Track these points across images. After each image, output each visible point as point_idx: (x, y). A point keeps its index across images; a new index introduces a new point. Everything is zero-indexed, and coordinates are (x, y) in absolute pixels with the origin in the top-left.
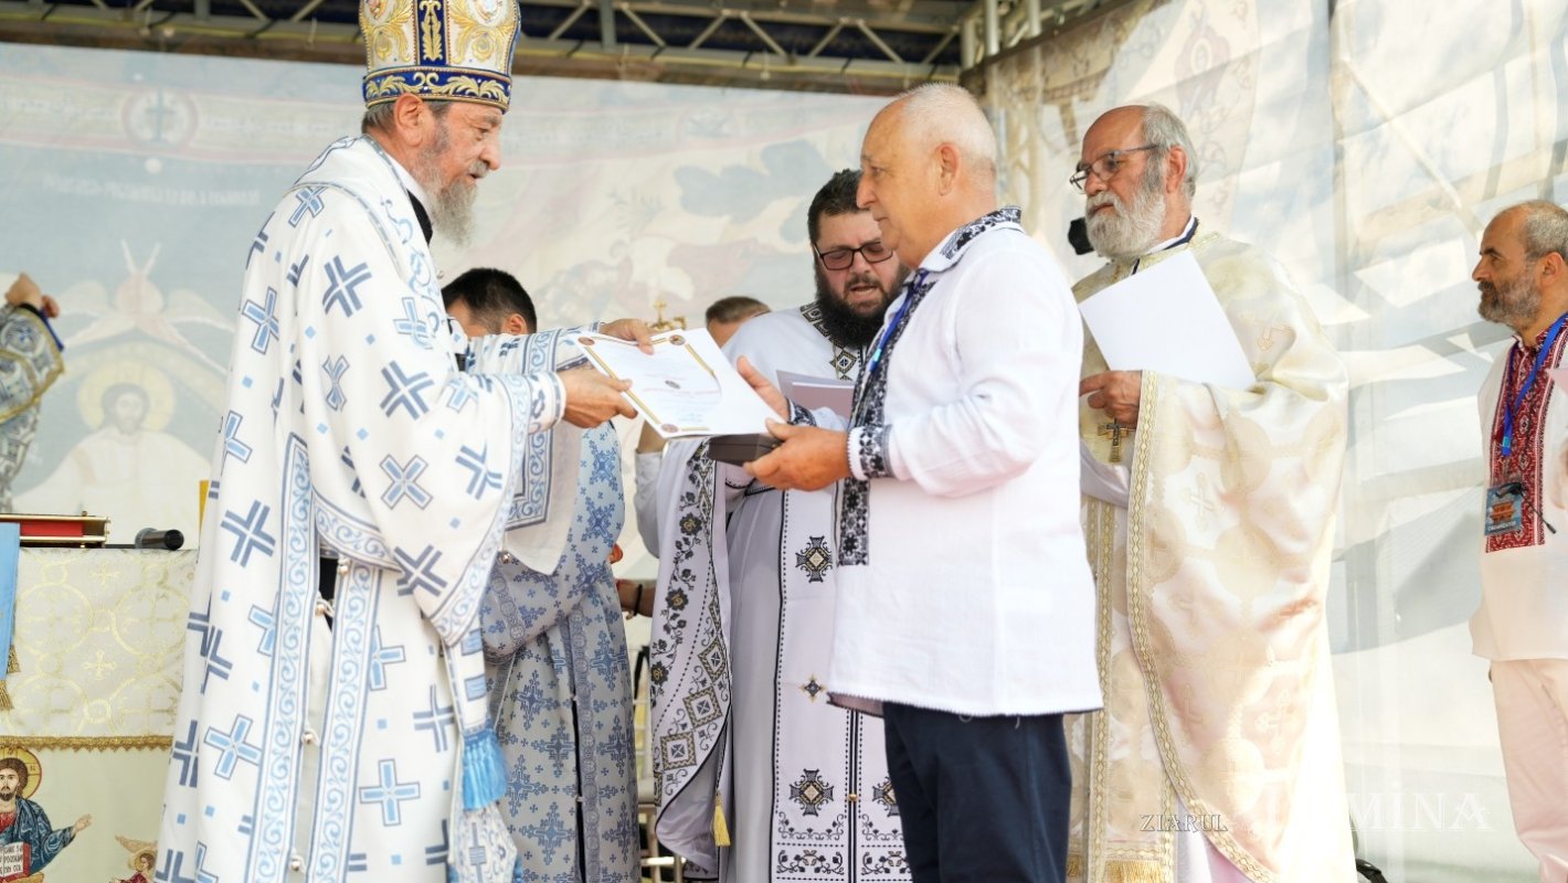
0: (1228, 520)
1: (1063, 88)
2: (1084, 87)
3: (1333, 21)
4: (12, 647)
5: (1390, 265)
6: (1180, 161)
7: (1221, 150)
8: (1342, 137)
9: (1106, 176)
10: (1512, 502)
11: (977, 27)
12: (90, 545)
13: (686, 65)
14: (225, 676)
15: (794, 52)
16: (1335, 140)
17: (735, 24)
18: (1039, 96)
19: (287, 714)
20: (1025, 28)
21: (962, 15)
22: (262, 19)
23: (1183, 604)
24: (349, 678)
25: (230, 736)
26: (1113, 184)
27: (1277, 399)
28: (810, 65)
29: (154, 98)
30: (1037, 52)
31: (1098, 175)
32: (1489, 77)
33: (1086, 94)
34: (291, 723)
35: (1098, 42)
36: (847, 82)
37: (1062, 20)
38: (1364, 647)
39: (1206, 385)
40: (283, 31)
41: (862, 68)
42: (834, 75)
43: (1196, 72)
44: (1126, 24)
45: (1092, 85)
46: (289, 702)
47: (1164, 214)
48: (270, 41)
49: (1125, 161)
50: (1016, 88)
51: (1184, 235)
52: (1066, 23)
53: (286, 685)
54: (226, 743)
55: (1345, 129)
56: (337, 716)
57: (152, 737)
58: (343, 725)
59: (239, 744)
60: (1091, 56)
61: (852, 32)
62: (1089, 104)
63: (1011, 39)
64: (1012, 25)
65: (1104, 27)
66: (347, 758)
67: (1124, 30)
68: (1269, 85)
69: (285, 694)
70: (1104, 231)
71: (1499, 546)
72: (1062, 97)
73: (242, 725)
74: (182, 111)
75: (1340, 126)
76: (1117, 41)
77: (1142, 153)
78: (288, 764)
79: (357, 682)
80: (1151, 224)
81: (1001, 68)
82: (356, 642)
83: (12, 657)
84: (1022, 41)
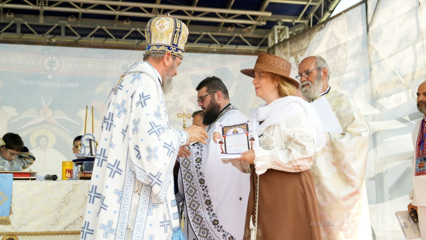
0: (334, 170)
1: (295, 52)
2: (301, 52)
3: (369, 33)
4: (11, 207)
5: (385, 99)
6: (326, 72)
7: (339, 68)
8: (372, 65)
9: (306, 76)
10: (424, 163)
11: (272, 36)
12: (32, 179)
13: (194, 47)
14: (106, 209)
15: (223, 43)
16: (369, 66)
17: (207, 36)
18: (289, 54)
19: (123, 220)
20: (285, 36)
21: (268, 33)
22: (79, 37)
23: (321, 193)
24: (143, 211)
25: (107, 226)
26: (309, 78)
27: (347, 136)
28: (227, 47)
29: (50, 58)
30: (288, 42)
31: (304, 76)
32: (411, 48)
33: (301, 54)
34: (124, 223)
35: (305, 40)
36: (237, 51)
37: (295, 34)
38: (381, 202)
39: (329, 133)
40: (85, 40)
41: (241, 48)
42: (233, 50)
43: (331, 47)
44: (312, 35)
45: (303, 52)
46: (124, 217)
47: (322, 86)
48: (81, 42)
49: (311, 72)
50: (283, 52)
51: (326, 92)
52: (296, 35)
53: (124, 212)
54: (106, 228)
55: (372, 62)
56: (138, 222)
57: (49, 232)
58: (140, 224)
59: (110, 228)
60: (303, 43)
61: (238, 38)
62: (302, 56)
63: (281, 39)
64: (281, 36)
65: (306, 36)
66: (140, 234)
67: (312, 37)
68: (351, 51)
69: (123, 215)
70: (307, 91)
71: (419, 175)
72: (295, 55)
73: (110, 223)
74: (58, 62)
75: (371, 61)
76: (310, 40)
77: (316, 70)
78: (123, 234)
79: (144, 212)
80: (319, 89)
81: (278, 47)
82: (145, 201)
83: (11, 210)
84: (284, 40)
